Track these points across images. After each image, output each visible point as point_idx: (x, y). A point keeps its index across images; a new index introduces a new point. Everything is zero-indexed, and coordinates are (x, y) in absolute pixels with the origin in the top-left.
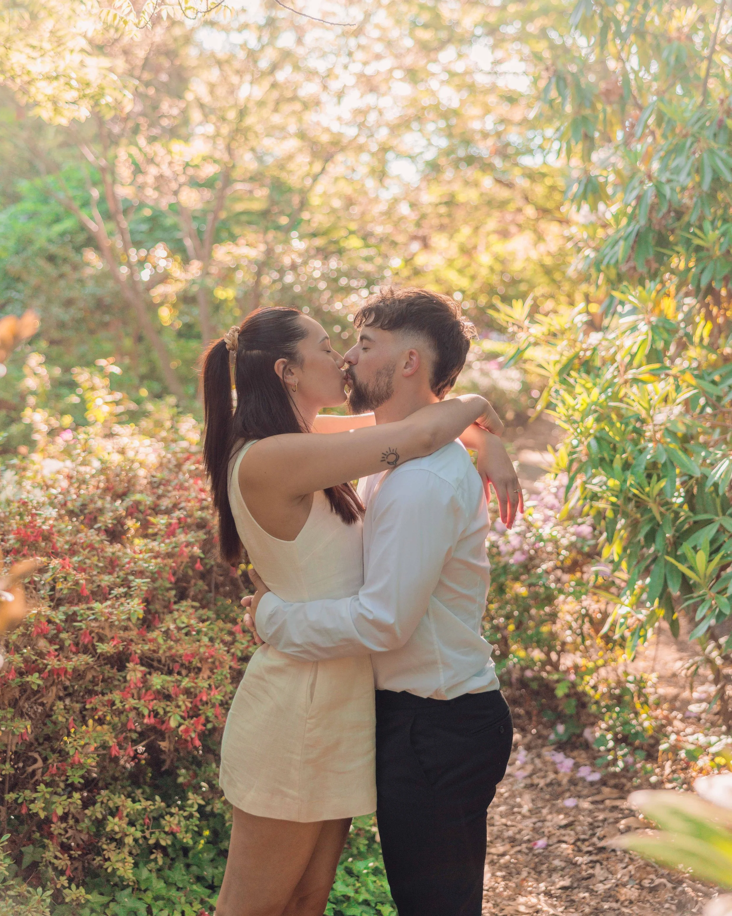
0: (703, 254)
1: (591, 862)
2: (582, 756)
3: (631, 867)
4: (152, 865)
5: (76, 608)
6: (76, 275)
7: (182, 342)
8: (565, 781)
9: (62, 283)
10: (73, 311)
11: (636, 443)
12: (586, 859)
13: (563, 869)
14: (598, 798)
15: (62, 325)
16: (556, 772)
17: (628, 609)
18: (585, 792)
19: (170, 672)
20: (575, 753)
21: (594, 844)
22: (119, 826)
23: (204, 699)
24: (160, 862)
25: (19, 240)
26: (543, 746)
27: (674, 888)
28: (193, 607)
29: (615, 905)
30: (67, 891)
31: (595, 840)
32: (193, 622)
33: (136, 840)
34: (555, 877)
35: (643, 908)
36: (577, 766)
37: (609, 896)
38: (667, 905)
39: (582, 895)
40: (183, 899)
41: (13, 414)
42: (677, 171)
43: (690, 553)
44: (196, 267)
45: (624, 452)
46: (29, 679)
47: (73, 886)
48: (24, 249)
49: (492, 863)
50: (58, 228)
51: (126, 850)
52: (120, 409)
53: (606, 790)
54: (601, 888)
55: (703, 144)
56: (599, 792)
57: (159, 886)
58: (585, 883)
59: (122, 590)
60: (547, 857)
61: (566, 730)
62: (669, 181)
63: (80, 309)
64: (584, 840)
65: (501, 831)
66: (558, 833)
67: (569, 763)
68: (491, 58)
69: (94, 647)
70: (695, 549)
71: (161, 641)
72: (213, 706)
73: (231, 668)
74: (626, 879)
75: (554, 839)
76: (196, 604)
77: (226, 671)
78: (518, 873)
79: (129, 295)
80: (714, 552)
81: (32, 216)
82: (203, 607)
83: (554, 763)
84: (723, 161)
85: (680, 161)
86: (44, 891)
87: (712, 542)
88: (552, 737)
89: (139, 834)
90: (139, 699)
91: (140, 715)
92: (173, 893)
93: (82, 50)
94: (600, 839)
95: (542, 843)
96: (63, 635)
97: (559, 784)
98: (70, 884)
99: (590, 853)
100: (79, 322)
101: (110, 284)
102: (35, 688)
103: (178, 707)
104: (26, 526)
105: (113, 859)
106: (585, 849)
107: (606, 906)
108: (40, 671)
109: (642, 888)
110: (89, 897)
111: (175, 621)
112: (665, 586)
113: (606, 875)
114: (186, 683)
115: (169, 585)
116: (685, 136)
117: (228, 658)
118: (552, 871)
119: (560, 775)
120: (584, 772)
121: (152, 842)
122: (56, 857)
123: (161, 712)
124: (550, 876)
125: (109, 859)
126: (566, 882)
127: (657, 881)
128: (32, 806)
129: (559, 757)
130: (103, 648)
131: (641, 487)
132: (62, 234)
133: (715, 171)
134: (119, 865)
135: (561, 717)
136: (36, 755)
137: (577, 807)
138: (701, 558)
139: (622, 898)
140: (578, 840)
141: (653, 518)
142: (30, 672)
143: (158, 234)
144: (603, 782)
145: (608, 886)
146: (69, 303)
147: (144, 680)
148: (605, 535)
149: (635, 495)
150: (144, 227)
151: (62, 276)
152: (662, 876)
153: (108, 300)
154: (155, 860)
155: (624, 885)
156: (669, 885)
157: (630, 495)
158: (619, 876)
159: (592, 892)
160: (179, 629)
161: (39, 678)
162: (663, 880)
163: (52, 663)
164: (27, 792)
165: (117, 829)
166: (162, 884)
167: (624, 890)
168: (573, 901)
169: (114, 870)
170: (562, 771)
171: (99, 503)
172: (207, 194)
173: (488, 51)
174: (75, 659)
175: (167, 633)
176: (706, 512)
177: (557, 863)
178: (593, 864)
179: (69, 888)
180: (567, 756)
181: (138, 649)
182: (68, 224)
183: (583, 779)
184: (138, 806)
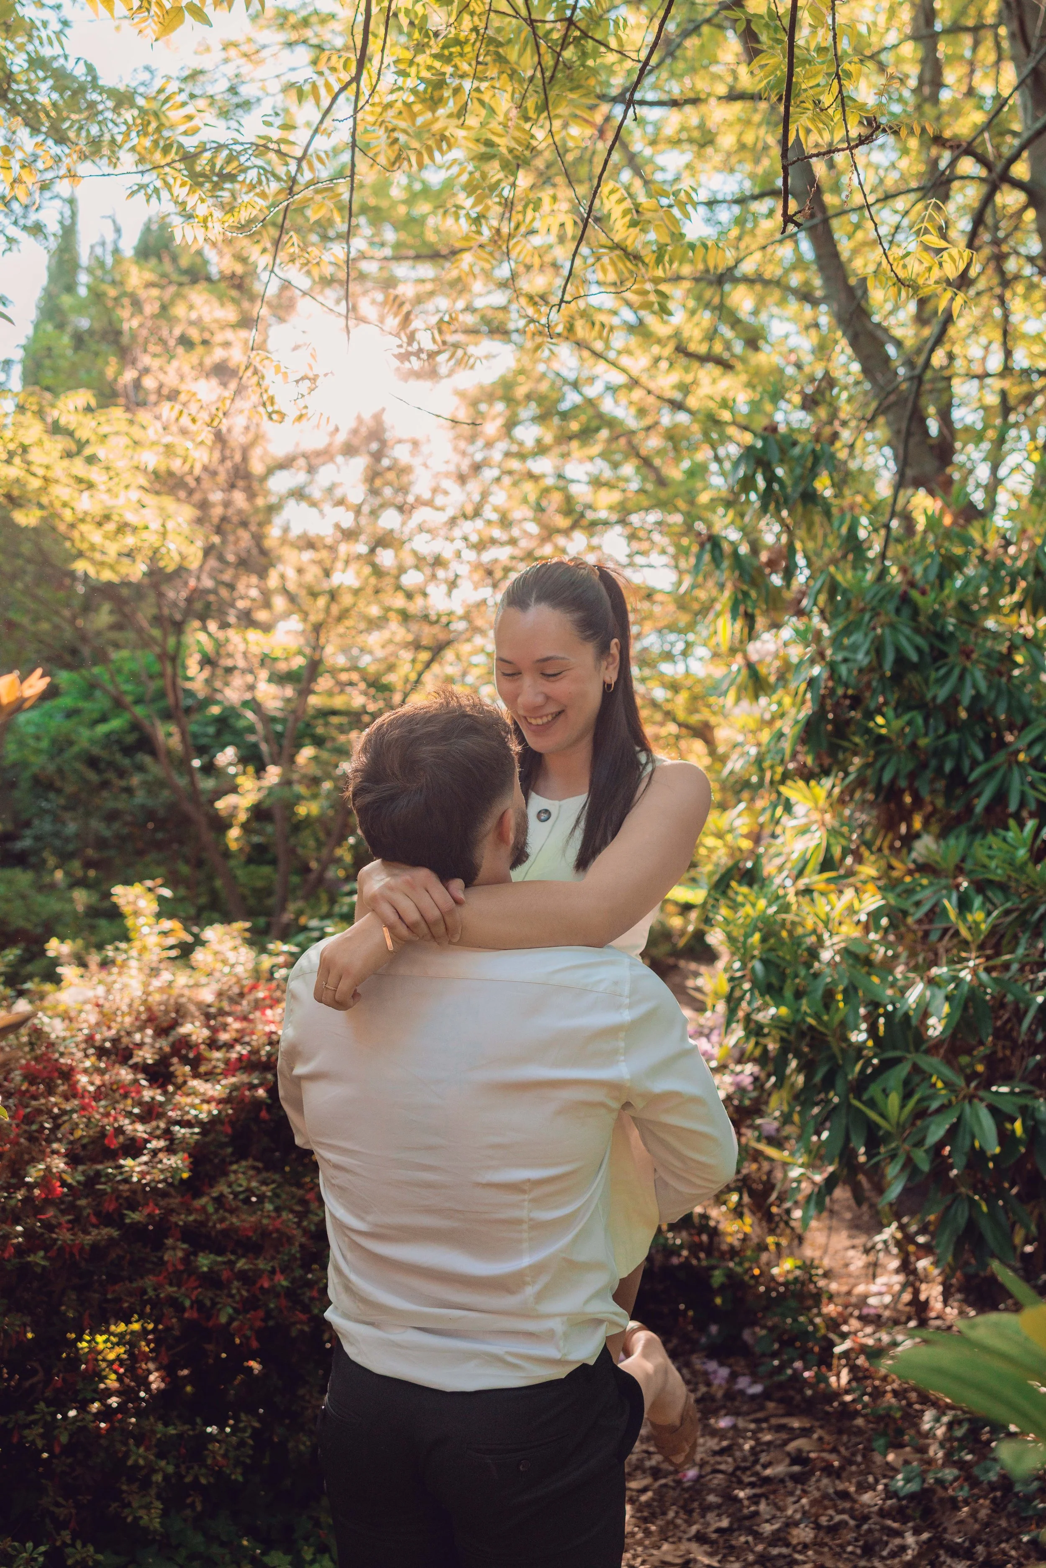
0: (884, 746)
1: (755, 1496)
2: (741, 1364)
3: (804, 1501)
4: (188, 1512)
5: (100, 1167)
6: (123, 783)
7: (252, 868)
8: (720, 1394)
9: (105, 794)
10: (116, 825)
11: (809, 966)
12: (749, 1491)
13: (719, 1506)
14: (759, 1415)
15: (101, 843)
16: (709, 1384)
17: (801, 1170)
18: (745, 1408)
19: (220, 1252)
20: (732, 1360)
21: (757, 1474)
22: (145, 1458)
23: (266, 1285)
24: (199, 1508)
25: (54, 741)
26: (692, 1352)
27: (858, 1527)
28: (254, 1168)
29: (785, 1551)
30: (70, 1550)
31: (758, 1468)
32: (254, 1184)
33: (166, 1478)
34: (711, 1516)
35: (821, 1554)
36: (733, 1377)
37: (778, 1538)
38: (850, 1549)
39: (743, 1539)
40: (228, 1558)
41: (35, 948)
42: (854, 648)
43: (879, 1097)
44: (273, 774)
45: (796, 976)
46: (30, 1259)
47: (79, 1545)
48: (61, 751)
49: (632, 1501)
50: (102, 729)
51: (153, 1491)
52: (171, 941)
53: (771, 1405)
54: (767, 1528)
55: (883, 619)
56: (762, 1408)
57: (197, 1540)
58: (747, 1523)
59: (162, 1143)
60: (699, 1492)
61: (720, 1332)
62: (845, 660)
63: (126, 824)
64: (745, 1469)
65: (641, 1460)
66: (712, 1460)
67: (724, 1372)
68: (627, 551)
69: (122, 1216)
70: (885, 1093)
71: (211, 1209)
72: (278, 1295)
73: (302, 1246)
74: (798, 1516)
75: (708, 1469)
76: (260, 1165)
77: (295, 1249)
78: (664, 1513)
79: (188, 807)
80: (906, 1096)
81: (71, 713)
82: (267, 1169)
83: (706, 1373)
84: (908, 639)
85: (857, 637)
86: (36, 1547)
87: (906, 1082)
88: (703, 1340)
89: (170, 1469)
90: (179, 1286)
91: (179, 1308)
92: (216, 1550)
93: (142, 487)
94: (765, 1466)
95: (692, 1473)
96: (82, 1202)
97: (713, 1399)
98: (74, 1539)
99: (752, 1485)
100: (122, 839)
101: (166, 794)
102: (39, 1270)
103: (232, 1296)
104: (37, 1059)
105: (135, 1504)
106: (747, 1479)
107: (775, 1551)
108: (47, 1249)
109: (818, 1527)
110: (100, 1557)
111: (230, 1185)
112: (848, 1139)
113: (774, 1512)
114: (242, 1264)
115: (224, 1140)
116: (863, 611)
117: (297, 1232)
118: (706, 1508)
119: (714, 1389)
120: (743, 1383)
121: (188, 1480)
122: (58, 1505)
123: (208, 1303)
124: (703, 1516)
125: (129, 1505)
126: (725, 1523)
127: (838, 1518)
128: (26, 1432)
129: (712, 1366)
130: (135, 1216)
131: (817, 1017)
132: (108, 735)
133: (898, 650)
134: (141, 1513)
135: (714, 1314)
136: (36, 1365)
137: (734, 1427)
138: (894, 1100)
139: (794, 1541)
140: (737, 1468)
141: (832, 1057)
142: (33, 1250)
143: (227, 737)
144: (766, 1395)
145: (776, 1526)
146: (112, 816)
147: (186, 1260)
148: (773, 1079)
149: (811, 1027)
150: (211, 730)
151: (105, 784)
152: (842, 1512)
153: (161, 813)
154: (192, 1506)
155: (796, 1524)
156: (852, 1523)
157: (804, 1027)
158: (790, 1512)
159: (758, 1536)
160: (236, 1195)
161: (44, 1258)
162: (845, 1517)
163: (64, 1236)
164: (21, 1414)
165: (141, 1462)
166: (199, 1539)
167: (795, 1532)
168: (732, 1548)
169: (137, 1519)
170: (716, 1382)
171: (137, 1037)
172: (289, 691)
173: (623, 542)
174: (95, 1232)
175: (219, 1201)
176: (895, 1048)
177: (712, 1498)
178: (755, 1499)
179: (73, 1545)
180: (722, 1364)
181: (180, 1219)
182: (116, 724)
183: (742, 1392)
184: (172, 1431)
